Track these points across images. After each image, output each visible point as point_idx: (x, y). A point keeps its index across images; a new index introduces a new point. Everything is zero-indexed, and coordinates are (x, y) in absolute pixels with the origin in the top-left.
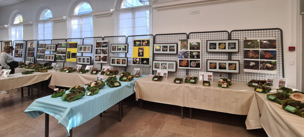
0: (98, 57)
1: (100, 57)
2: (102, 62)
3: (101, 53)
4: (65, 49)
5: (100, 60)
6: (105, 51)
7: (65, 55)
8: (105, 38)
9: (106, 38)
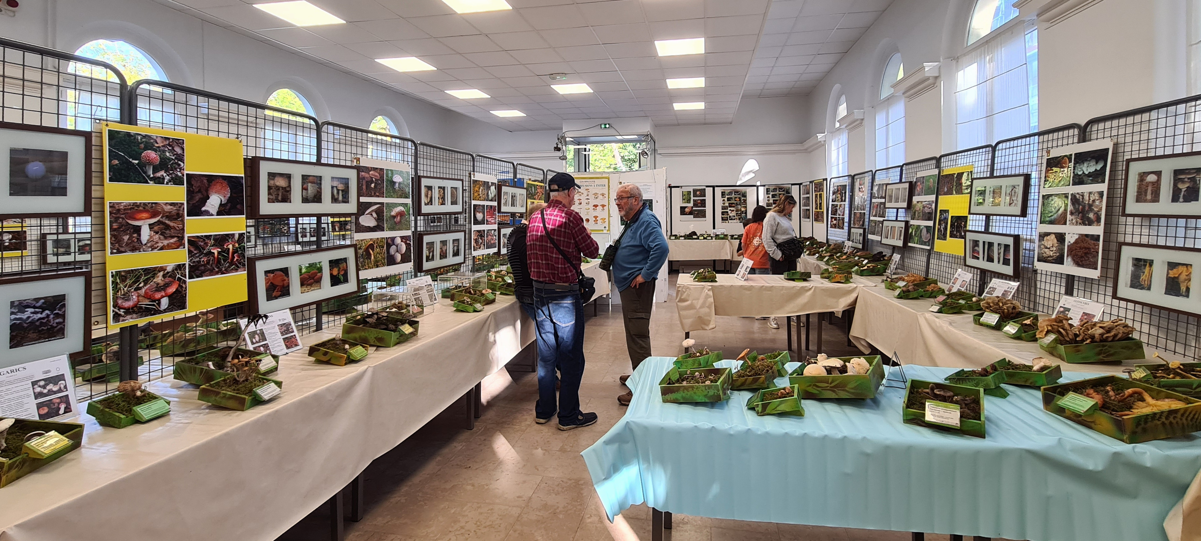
0: (1051, 241)
1: (1061, 238)
2: (1069, 268)
3: (1069, 217)
4: (933, 198)
5: (1059, 260)
6: (1090, 206)
7: (930, 223)
8: (1095, 128)
9: (1101, 126)
